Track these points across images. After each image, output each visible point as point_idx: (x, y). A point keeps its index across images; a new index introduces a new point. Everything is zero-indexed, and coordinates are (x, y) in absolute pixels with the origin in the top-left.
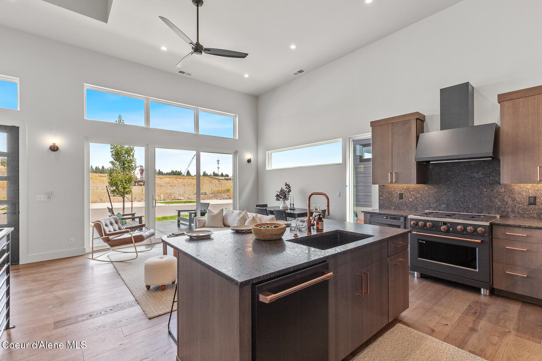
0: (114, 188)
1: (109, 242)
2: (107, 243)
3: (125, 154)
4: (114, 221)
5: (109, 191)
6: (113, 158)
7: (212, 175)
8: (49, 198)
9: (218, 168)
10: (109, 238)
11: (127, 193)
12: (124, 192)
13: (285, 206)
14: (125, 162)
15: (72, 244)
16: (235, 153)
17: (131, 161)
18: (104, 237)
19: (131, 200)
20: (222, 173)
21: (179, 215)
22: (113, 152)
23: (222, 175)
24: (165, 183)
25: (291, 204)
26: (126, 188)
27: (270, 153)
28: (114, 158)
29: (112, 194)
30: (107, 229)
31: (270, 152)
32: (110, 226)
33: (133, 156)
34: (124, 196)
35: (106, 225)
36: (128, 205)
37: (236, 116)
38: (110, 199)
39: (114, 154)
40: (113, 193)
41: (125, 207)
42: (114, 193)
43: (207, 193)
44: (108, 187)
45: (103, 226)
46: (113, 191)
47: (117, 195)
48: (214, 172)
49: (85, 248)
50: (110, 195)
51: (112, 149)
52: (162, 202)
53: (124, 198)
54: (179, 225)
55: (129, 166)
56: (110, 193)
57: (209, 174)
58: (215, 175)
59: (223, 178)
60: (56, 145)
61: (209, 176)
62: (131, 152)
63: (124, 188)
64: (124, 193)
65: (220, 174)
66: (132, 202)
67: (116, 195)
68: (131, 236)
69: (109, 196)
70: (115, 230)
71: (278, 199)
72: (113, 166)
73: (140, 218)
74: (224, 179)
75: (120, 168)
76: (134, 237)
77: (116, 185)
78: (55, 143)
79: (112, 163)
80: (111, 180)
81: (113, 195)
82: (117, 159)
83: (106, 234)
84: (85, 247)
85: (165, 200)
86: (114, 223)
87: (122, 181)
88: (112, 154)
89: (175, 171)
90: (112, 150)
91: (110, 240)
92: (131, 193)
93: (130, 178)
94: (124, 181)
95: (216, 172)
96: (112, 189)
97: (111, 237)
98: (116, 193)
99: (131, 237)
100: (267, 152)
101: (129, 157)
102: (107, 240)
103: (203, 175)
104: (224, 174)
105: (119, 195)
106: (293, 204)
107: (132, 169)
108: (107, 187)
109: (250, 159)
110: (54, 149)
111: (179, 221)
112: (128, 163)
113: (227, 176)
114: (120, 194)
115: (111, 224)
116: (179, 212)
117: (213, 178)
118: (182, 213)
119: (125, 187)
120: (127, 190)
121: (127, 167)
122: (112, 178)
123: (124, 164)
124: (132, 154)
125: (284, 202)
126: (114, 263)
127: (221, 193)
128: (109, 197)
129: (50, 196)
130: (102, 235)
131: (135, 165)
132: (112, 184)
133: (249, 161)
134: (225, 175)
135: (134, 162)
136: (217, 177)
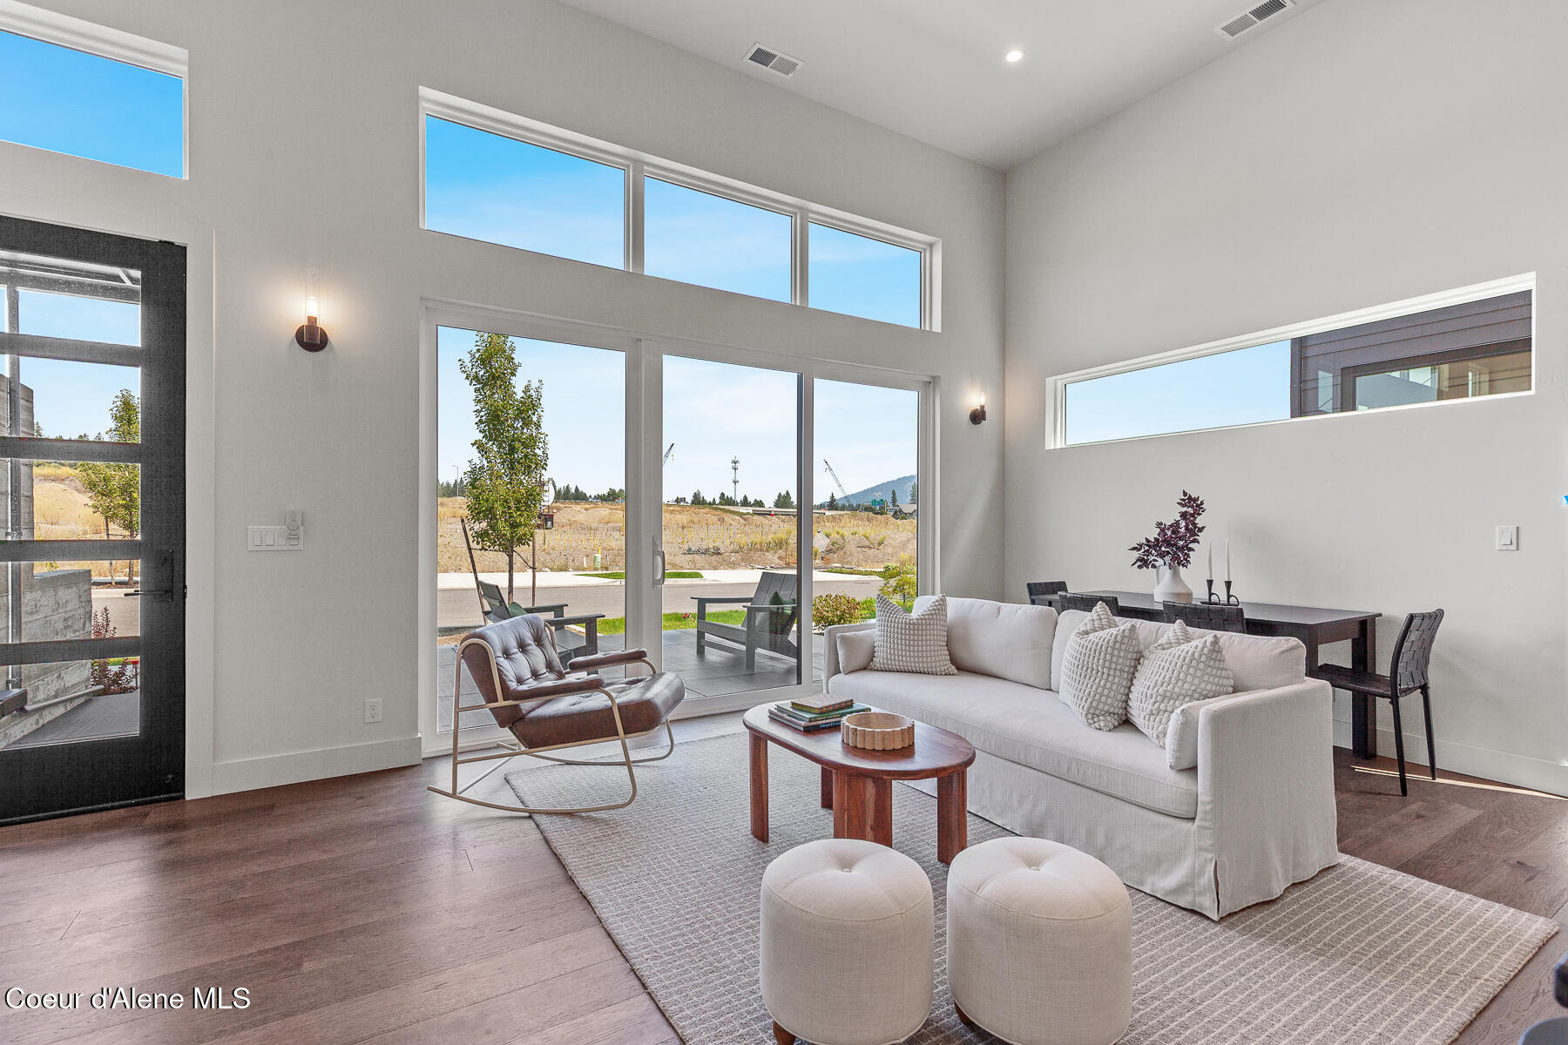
0: (484, 524)
1: (520, 726)
2: (511, 728)
3: (516, 419)
4: (530, 635)
5: (469, 533)
6: (480, 431)
7: (718, 501)
8: (293, 536)
9: (735, 482)
10: (520, 710)
11: (521, 541)
12: (512, 537)
13: (1182, 590)
14: (517, 445)
15: (374, 720)
16: (929, 387)
17: (531, 442)
18: (501, 703)
19: (531, 564)
20: (745, 498)
21: (701, 614)
22: (482, 414)
23: (745, 503)
24: (600, 522)
25: (1210, 583)
26: (520, 525)
27: (1059, 383)
28: (485, 431)
29: (478, 543)
30: (510, 670)
31: (1060, 379)
32: (519, 656)
33: (538, 426)
34: (513, 551)
35: (507, 654)
36: (523, 579)
37: (931, 245)
38: (472, 557)
39: (484, 418)
40: (480, 540)
41: (515, 585)
42: (483, 541)
43: (722, 551)
44: (466, 521)
45: (497, 658)
46: (482, 535)
47: (492, 548)
48: (723, 494)
49: (420, 738)
50: (474, 545)
51: (479, 401)
52: (601, 572)
53: (511, 557)
54: (701, 652)
55: (526, 456)
56: (471, 539)
57: (709, 499)
58: (726, 501)
59: (750, 510)
60: (319, 324)
61: (710, 504)
62: (534, 414)
63: (514, 526)
64: (511, 541)
65: (739, 499)
66: (534, 568)
67: (489, 547)
68: (609, 703)
69: (470, 549)
70: (535, 675)
71: (1144, 563)
72: (482, 456)
73: (590, 623)
74: (751, 512)
75: (503, 463)
76: (620, 707)
77: (489, 513)
78: (314, 315)
79: (478, 445)
80: (477, 498)
81: (480, 547)
82: (491, 435)
83: (508, 694)
84: (419, 735)
85: (607, 569)
86: (530, 644)
87: (506, 501)
88: (479, 418)
89: (617, 491)
90: (478, 407)
91: (522, 718)
92: (531, 543)
93: (531, 495)
94: (512, 504)
95: (729, 494)
96: (477, 527)
97: (525, 706)
98: (489, 540)
99: (610, 709)
100: (1050, 380)
101: (525, 431)
102: (511, 718)
103: (693, 502)
104: (751, 500)
105: (497, 547)
106: (1228, 584)
107: (537, 464)
108: (463, 521)
109: (982, 407)
110: (312, 339)
111: (701, 635)
112: (525, 446)
113: (759, 504)
114: (499, 545)
115: (523, 647)
116: (702, 603)
117: (721, 509)
118: (711, 609)
119: (515, 521)
120: (521, 531)
121: (522, 458)
122: (480, 494)
123: (512, 450)
124: (535, 419)
125: (1176, 575)
126: (544, 821)
127: (761, 550)
128: (470, 553)
129: (295, 527)
130: (491, 698)
131: (543, 453)
132: (479, 513)
133: (977, 417)
134: (752, 502)
135: (541, 445)
136: (731, 508)
